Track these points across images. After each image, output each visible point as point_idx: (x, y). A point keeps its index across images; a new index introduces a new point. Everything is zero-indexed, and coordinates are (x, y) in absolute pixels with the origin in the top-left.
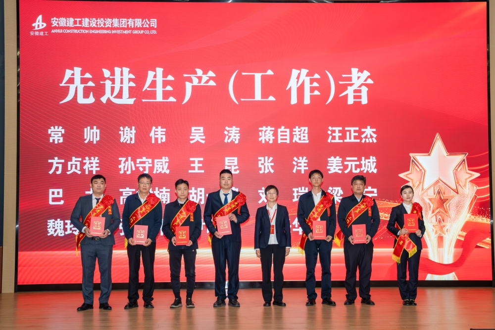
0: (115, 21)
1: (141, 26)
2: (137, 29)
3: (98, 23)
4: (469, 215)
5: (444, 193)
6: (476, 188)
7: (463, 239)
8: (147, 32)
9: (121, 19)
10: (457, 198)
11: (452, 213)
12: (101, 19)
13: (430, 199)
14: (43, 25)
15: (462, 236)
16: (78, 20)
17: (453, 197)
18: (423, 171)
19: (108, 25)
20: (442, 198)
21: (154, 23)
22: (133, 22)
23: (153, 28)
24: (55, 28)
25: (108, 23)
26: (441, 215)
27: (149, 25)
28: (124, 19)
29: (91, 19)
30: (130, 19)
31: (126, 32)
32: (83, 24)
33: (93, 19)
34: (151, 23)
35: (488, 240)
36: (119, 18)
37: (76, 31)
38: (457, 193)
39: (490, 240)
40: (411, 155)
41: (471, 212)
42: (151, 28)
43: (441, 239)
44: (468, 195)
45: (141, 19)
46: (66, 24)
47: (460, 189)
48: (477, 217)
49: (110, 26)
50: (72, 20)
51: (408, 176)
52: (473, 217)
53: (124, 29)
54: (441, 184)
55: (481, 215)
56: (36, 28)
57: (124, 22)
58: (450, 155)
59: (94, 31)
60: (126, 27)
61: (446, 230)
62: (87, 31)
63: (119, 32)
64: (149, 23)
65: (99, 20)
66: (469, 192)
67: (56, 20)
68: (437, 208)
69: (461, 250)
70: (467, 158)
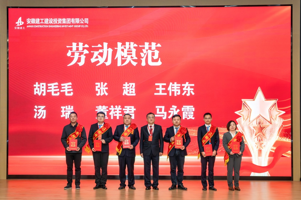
0: (64, 20)
1: (79, 23)
2: (77, 24)
3: (54, 21)
4: (278, 137)
5: (263, 124)
6: (282, 120)
7: (274, 151)
8: (83, 26)
9: (67, 19)
10: (271, 126)
11: (267, 135)
12: (56, 19)
13: (254, 127)
14: (22, 23)
15: (273, 150)
16: (42, 19)
17: (268, 126)
18: (250, 110)
19: (60, 23)
20: (262, 126)
21: (87, 21)
22: (74, 20)
23: (86, 24)
24: (29, 24)
25: (59, 21)
26: (260, 137)
27: (84, 22)
28: (69, 19)
29: (50, 19)
30: (73, 19)
31: (70, 26)
32: (45, 22)
33: (51, 19)
34: (85, 21)
35: (290, 152)
36: (66, 18)
37: (41, 26)
38: (271, 123)
39: (291, 152)
40: (243, 100)
41: (279, 135)
42: (85, 24)
43: (260, 151)
44: (277, 125)
45: (79, 19)
46: (35, 22)
47: (272, 121)
48: (283, 138)
49: (61, 23)
50: (38, 20)
51: (241, 113)
52: (280, 138)
53: (69, 25)
54: (261, 118)
55: (286, 137)
56: (18, 25)
57: (69, 20)
58: (267, 100)
59: (51, 26)
60: (70, 23)
61: (263, 146)
62: (47, 26)
63: (66, 26)
64: (83, 21)
65: (54, 20)
66: (278, 123)
67: (29, 20)
68: (259, 133)
69: (272, 158)
70: (277, 102)
